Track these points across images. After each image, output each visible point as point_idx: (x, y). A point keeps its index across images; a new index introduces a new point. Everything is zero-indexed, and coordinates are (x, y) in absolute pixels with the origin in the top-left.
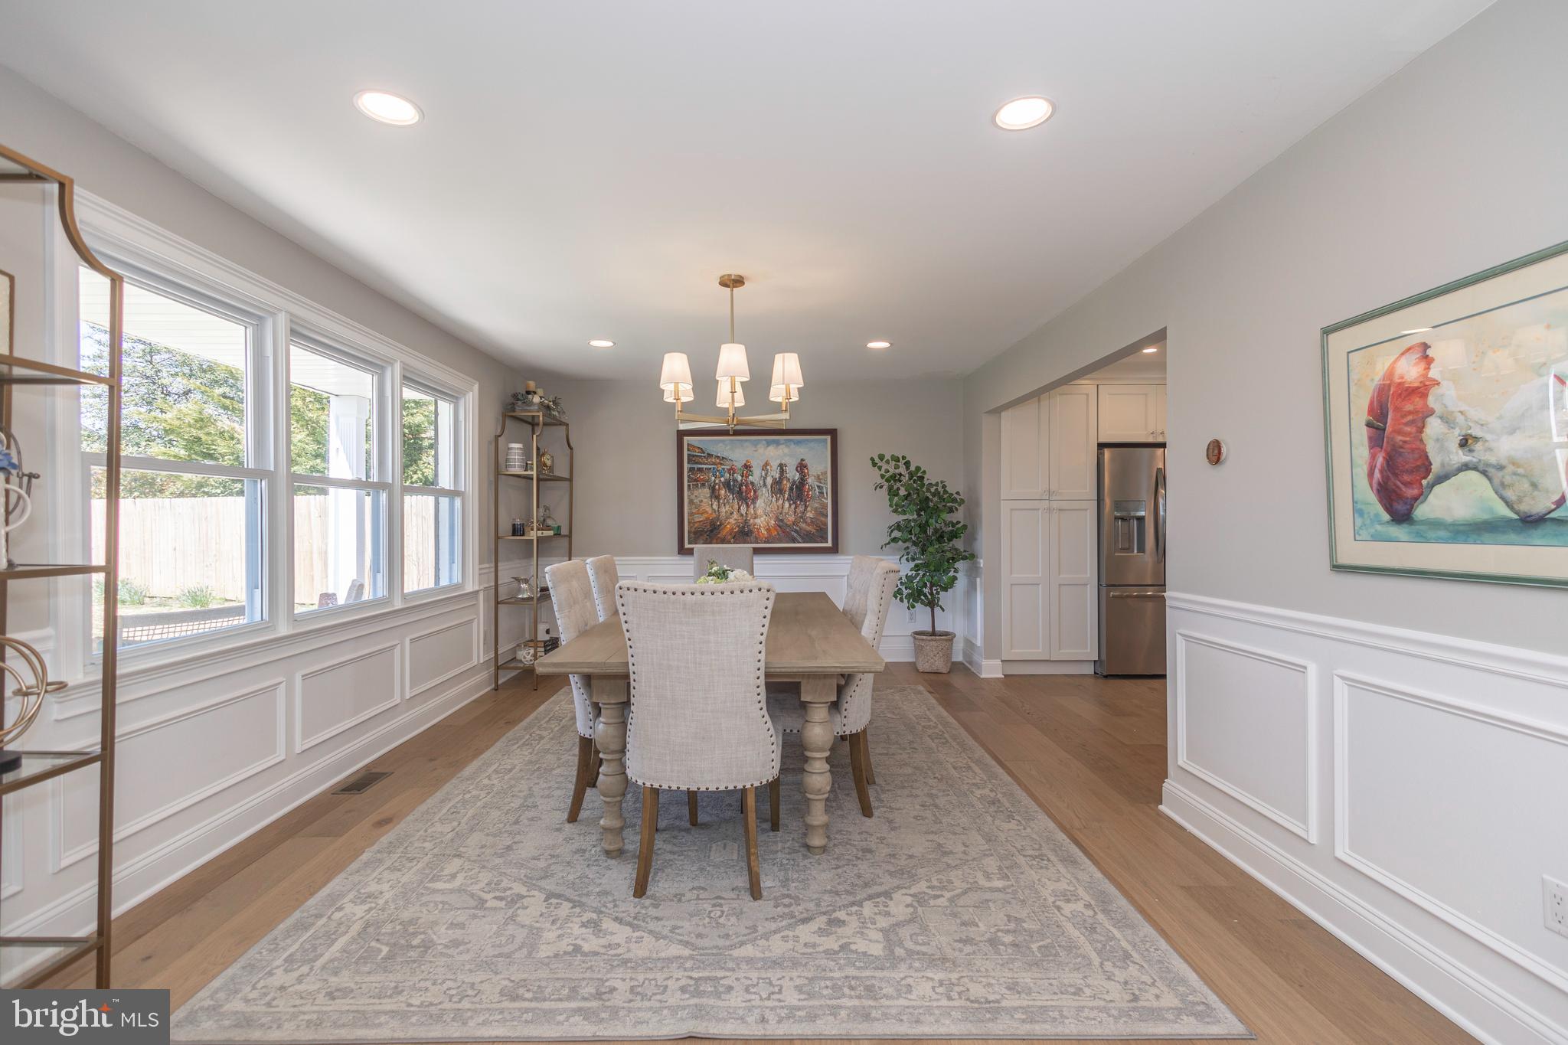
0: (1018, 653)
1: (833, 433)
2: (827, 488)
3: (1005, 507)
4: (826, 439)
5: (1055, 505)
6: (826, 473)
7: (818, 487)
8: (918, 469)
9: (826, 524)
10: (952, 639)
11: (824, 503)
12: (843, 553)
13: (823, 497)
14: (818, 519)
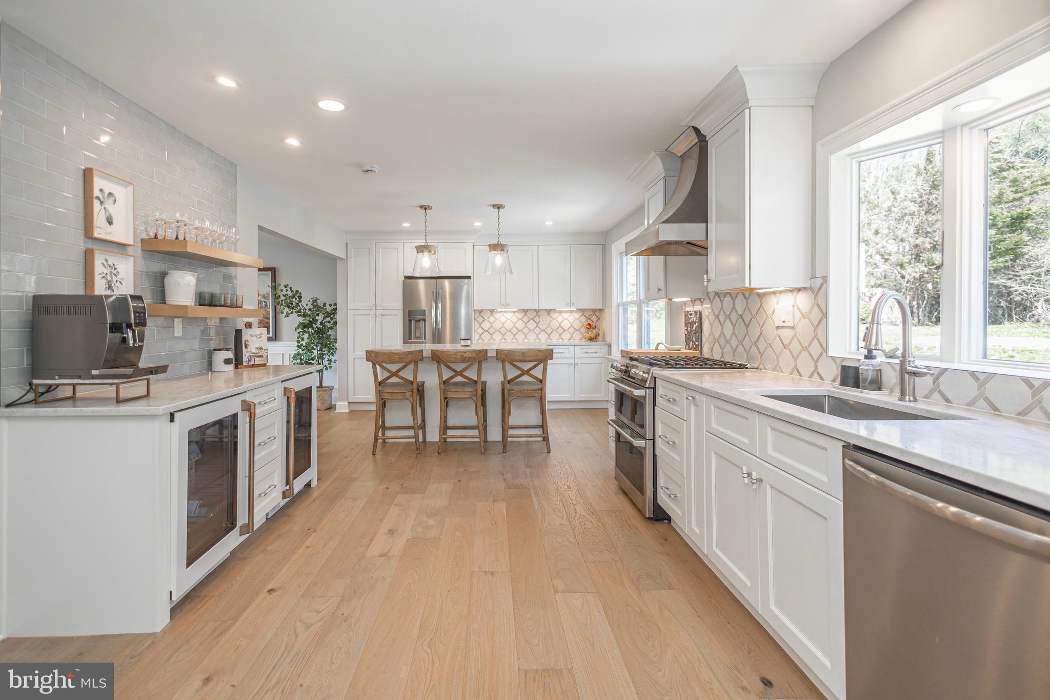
0: (359, 397)
1: (273, 270)
2: (269, 302)
3: (351, 313)
4: (269, 274)
5: (379, 312)
6: (268, 294)
7: (264, 302)
8: (297, 292)
9: (269, 323)
10: (332, 390)
11: (268, 311)
12: (280, 340)
13: (267, 307)
14: (264, 321)
